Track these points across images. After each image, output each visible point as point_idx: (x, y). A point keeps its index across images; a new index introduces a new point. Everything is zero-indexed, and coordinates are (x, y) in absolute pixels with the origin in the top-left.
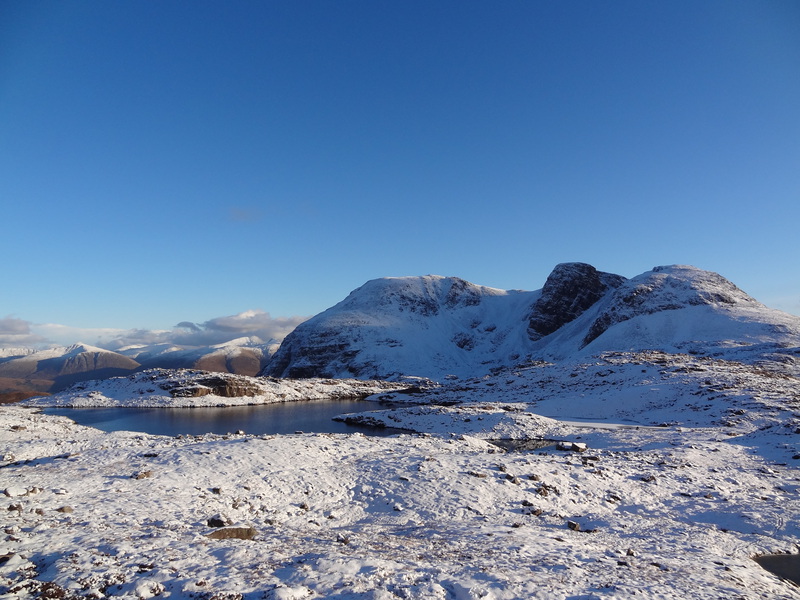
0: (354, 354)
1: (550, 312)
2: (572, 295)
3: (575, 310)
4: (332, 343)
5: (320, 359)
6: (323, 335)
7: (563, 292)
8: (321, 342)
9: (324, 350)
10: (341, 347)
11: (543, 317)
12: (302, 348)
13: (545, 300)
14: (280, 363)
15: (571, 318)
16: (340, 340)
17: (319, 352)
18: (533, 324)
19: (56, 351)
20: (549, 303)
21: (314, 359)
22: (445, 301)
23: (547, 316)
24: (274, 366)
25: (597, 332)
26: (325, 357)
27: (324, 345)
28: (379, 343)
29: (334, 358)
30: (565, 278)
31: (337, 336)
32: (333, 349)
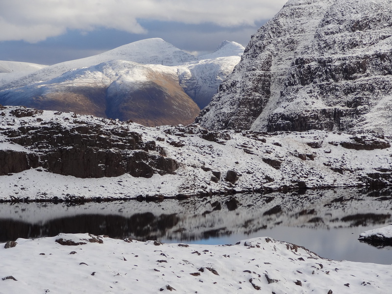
5: (349, 91)
6: (357, 26)
8: (354, 45)
9: (361, 66)
12: (300, 62)
14: (241, 103)
17: (348, 72)
21: (333, 90)
24: (227, 110)
26: (363, 87)
27: (359, 52)
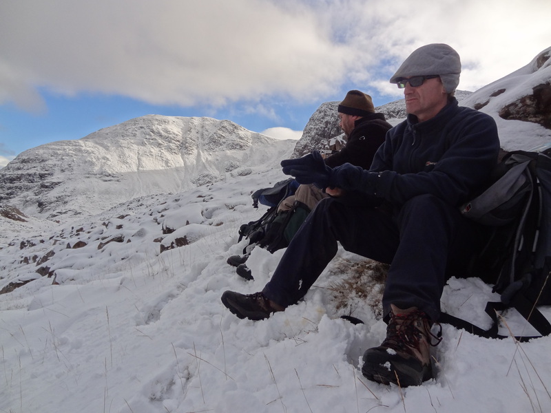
0: (53, 185)
4: (32, 171)
10: (42, 176)
16: (43, 168)
22: (206, 141)
28: (89, 175)
29: (28, 189)
30: (327, 119)
31: (42, 164)
32: (30, 178)
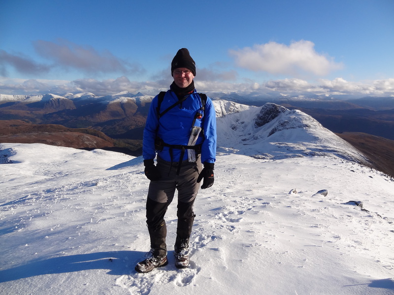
1: (262, 119)
2: (269, 114)
3: (270, 119)
7: (266, 113)
11: (259, 121)
13: (261, 115)
15: (268, 122)
18: (256, 123)
19: (39, 97)
20: (262, 116)
23: (261, 121)
25: (272, 132)
